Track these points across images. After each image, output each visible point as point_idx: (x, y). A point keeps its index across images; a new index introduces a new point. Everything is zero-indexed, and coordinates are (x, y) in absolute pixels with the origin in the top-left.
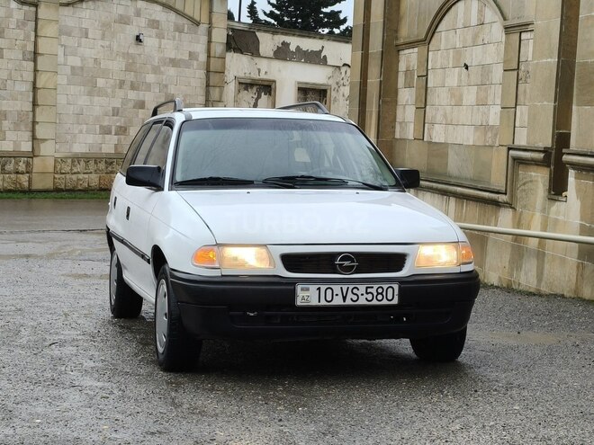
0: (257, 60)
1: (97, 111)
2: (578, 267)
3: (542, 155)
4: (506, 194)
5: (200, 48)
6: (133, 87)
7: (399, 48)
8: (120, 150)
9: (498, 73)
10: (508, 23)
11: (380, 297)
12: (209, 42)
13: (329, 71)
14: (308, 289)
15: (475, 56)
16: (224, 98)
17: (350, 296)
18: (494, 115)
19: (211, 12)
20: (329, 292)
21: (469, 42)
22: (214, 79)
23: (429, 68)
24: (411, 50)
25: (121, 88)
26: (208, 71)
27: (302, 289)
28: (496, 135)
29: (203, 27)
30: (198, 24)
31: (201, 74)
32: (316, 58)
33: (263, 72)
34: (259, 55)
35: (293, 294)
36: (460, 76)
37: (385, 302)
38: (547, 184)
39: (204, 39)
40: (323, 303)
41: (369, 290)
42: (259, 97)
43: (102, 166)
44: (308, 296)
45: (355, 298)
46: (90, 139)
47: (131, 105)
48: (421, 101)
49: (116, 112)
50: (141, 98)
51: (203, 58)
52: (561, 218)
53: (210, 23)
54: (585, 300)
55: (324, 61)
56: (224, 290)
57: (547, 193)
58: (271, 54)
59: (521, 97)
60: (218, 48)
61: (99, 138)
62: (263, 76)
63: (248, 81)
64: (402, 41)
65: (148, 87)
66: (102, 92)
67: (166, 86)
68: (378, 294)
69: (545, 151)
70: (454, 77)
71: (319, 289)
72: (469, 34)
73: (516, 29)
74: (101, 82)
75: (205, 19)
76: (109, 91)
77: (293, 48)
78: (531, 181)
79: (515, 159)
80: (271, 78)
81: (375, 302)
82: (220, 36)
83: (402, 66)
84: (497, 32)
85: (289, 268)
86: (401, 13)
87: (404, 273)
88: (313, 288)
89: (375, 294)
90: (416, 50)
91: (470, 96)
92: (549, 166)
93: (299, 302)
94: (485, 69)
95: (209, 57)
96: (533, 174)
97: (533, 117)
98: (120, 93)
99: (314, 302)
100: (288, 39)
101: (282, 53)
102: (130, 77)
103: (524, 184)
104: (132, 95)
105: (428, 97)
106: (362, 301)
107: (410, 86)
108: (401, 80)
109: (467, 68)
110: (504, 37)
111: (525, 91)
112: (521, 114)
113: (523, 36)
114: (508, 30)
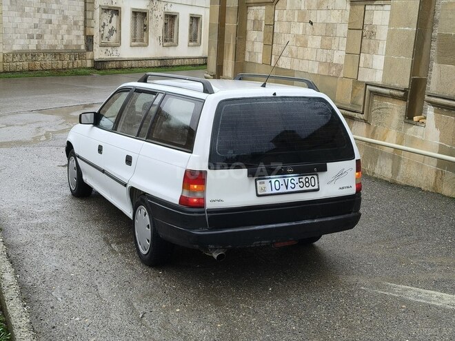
1: (26, 26)
2: (437, 172)
3: (402, 93)
4: (363, 113)
6: (45, 12)
7: (248, 5)
8: (39, 48)
9: (343, 30)
13: (147, 2)
15: (320, 17)
16: (94, 18)
18: (339, 57)
21: (314, 6)
22: (89, 7)
23: (276, 20)
24: (259, 8)
25: (38, 12)
26: (85, 3)
28: (340, 70)
31: (82, 4)
33: (114, 3)
36: (304, 28)
38: (404, 113)
42: (112, 17)
43: (30, 57)
46: (22, 42)
47: (44, 22)
48: (269, 40)
49: (36, 26)
50: (50, 18)
52: (418, 137)
54: (445, 196)
57: (403, 118)
59: (365, 48)
61: (27, 41)
62: (114, 5)
63: (107, 8)
64: (252, 1)
65: (53, 12)
66: (27, 15)
67: (63, 11)
69: (405, 91)
70: (298, 29)
73: (360, 3)
74: (27, 9)
76: (32, 14)
78: (387, 108)
79: (371, 92)
80: (119, 6)
83: (251, 16)
84: (342, 2)
90: (264, 7)
91: (315, 42)
92: (406, 101)
94: (330, 26)
96: (389, 103)
97: (388, 65)
98: (38, 15)
102: (43, 6)
103: (379, 109)
104: (45, 16)
105: (274, 38)
107: (259, 30)
108: (250, 25)
109: (312, 24)
110: (348, 7)
111: (369, 45)
112: (366, 59)
113: (368, 8)
114: (353, 3)
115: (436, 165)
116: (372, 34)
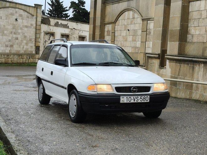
0: (50, 26)
1: (4, 40)
2: (170, 88)
3: (158, 56)
4: (145, 66)
5: (34, 23)
6: (15, 34)
7: (105, 24)
8: (11, 52)
9: (140, 32)
10: (143, 18)
11: (144, 100)
12: (36, 21)
13: (69, 30)
14: (124, 98)
15: (131, 27)
16: (41, 37)
17: (136, 99)
18: (138, 44)
19: (37, 12)
20: (130, 98)
21: (130, 23)
22: (38, 32)
23: (116, 30)
24: (109, 25)
25: (11, 34)
26: (36, 29)
27: (122, 98)
28: (139, 50)
29: (35, 17)
30: (33, 16)
31: (34, 30)
32: (66, 26)
33: (51, 30)
34: (50, 25)
35: (119, 99)
36: (126, 33)
37: (146, 101)
38: (159, 64)
39: (35, 20)
40: (128, 102)
41: (141, 98)
42: (50, 37)
43: (6, 56)
44: (124, 100)
45: (137, 100)
46: (2, 48)
47: (14, 38)
48: (113, 39)
49: (10, 41)
50: (17, 37)
51: (35, 25)
52: (164, 73)
53: (37, 16)
54: (173, 97)
55: (68, 27)
56: (98, 98)
57: (159, 67)
58: (54, 25)
59: (147, 39)
60: (39, 23)
61: (5, 48)
62: (51, 31)
63: (47, 32)
64: (106, 22)
65: (19, 34)
66: (5, 35)
67: (24, 33)
68: (144, 99)
69: (159, 54)
70: (124, 33)
71: (127, 97)
72: (130, 21)
73: (146, 20)
74: (5, 32)
75: (35, 14)
76: (8, 34)
77: (60, 23)
78: (153, 63)
79: (148, 57)
80: (54, 32)
81: (143, 101)
82: (39, 19)
83: (106, 29)
84: (139, 20)
85: (117, 91)
86: (106, 14)
87: (150, 92)
88: (125, 97)
89: (143, 99)
90: (111, 25)
91: (130, 38)
92: (159, 59)
93: (121, 102)
94: (135, 31)
95: (36, 25)
96: (154, 61)
97: (154, 45)
98: (11, 35)
99: (126, 102)
100: (58, 21)
101: (57, 25)
102: (14, 31)
103: (151, 64)
104: (14, 36)
105: (115, 39)
106: (139, 101)
107: (109, 35)
108: (106, 33)
109: (129, 31)
110: (142, 22)
111: (149, 37)
112: (148, 44)
113: (148, 22)
114: (143, 20)
115: (170, 84)
116: (150, 33)
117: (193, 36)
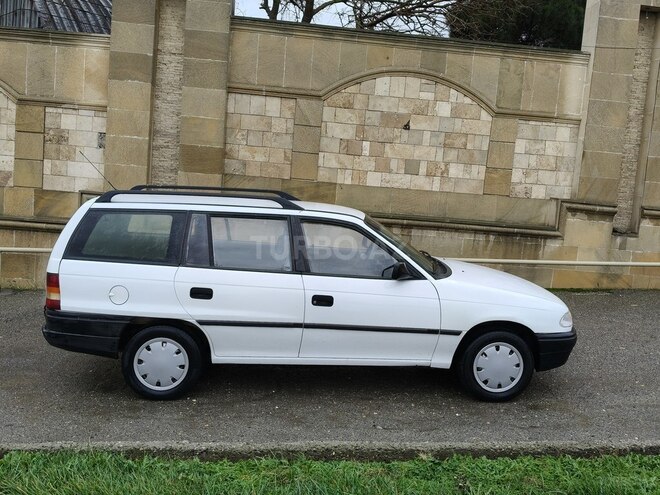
28: (6, 178)
59: (50, 154)
110: (13, 107)
111: (58, 151)
112: (54, 166)
114: (21, 102)
116: (62, 139)
117: (244, 164)
